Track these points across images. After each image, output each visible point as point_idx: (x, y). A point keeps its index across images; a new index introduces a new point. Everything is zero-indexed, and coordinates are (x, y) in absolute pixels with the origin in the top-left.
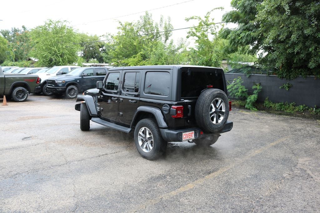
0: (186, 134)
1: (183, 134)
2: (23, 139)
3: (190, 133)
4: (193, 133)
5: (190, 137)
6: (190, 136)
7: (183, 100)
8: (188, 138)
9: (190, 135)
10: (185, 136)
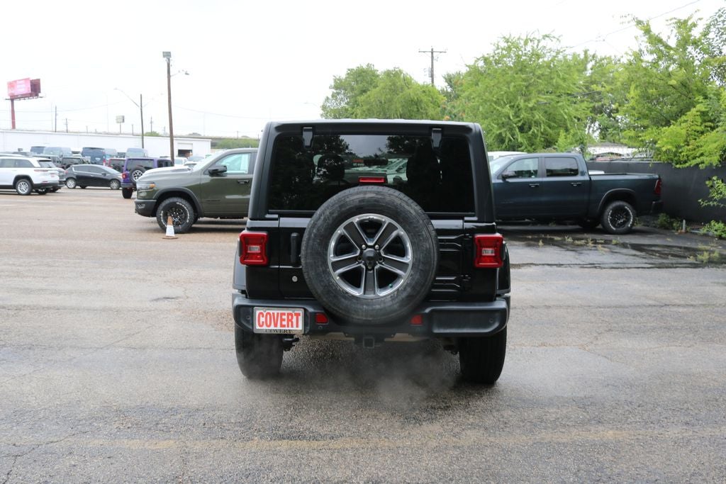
0: (269, 313)
1: (258, 312)
2: (153, 300)
3: (286, 312)
4: (298, 315)
5: (284, 326)
6: (285, 323)
7: (276, 216)
8: (276, 325)
9: (282, 320)
10: (263, 319)
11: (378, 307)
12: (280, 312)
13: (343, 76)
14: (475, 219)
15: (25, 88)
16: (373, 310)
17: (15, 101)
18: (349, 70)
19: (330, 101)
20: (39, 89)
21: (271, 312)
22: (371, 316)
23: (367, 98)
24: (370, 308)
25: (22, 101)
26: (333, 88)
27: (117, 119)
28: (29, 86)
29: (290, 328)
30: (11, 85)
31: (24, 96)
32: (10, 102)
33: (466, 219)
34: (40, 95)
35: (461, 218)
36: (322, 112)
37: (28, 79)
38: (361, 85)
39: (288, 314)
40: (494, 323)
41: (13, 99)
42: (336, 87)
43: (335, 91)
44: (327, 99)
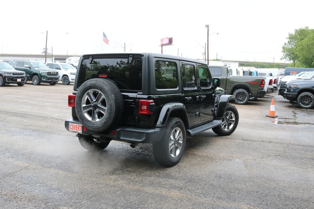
0: (73, 125)
1: (70, 124)
3: (78, 125)
4: (81, 127)
5: (77, 130)
6: (77, 129)
8: (75, 130)
9: (77, 128)
10: (71, 127)
11: (95, 125)
12: (76, 125)
13: (294, 33)
14: (141, 93)
15: (167, 41)
16: (94, 126)
17: (163, 46)
18: (296, 30)
19: (287, 45)
20: (172, 41)
21: (74, 124)
22: (94, 129)
23: (301, 43)
24: (93, 126)
25: (166, 46)
26: (288, 39)
27: (202, 53)
28: (168, 40)
29: (79, 131)
30: (162, 40)
31: (166, 45)
32: (161, 46)
33: (138, 93)
34: (172, 44)
35: (136, 92)
36: (282, 50)
37: (167, 38)
38: (301, 37)
39: (79, 126)
40: (143, 138)
41: (162, 46)
42: (290, 38)
43: (289, 40)
44: (285, 44)
